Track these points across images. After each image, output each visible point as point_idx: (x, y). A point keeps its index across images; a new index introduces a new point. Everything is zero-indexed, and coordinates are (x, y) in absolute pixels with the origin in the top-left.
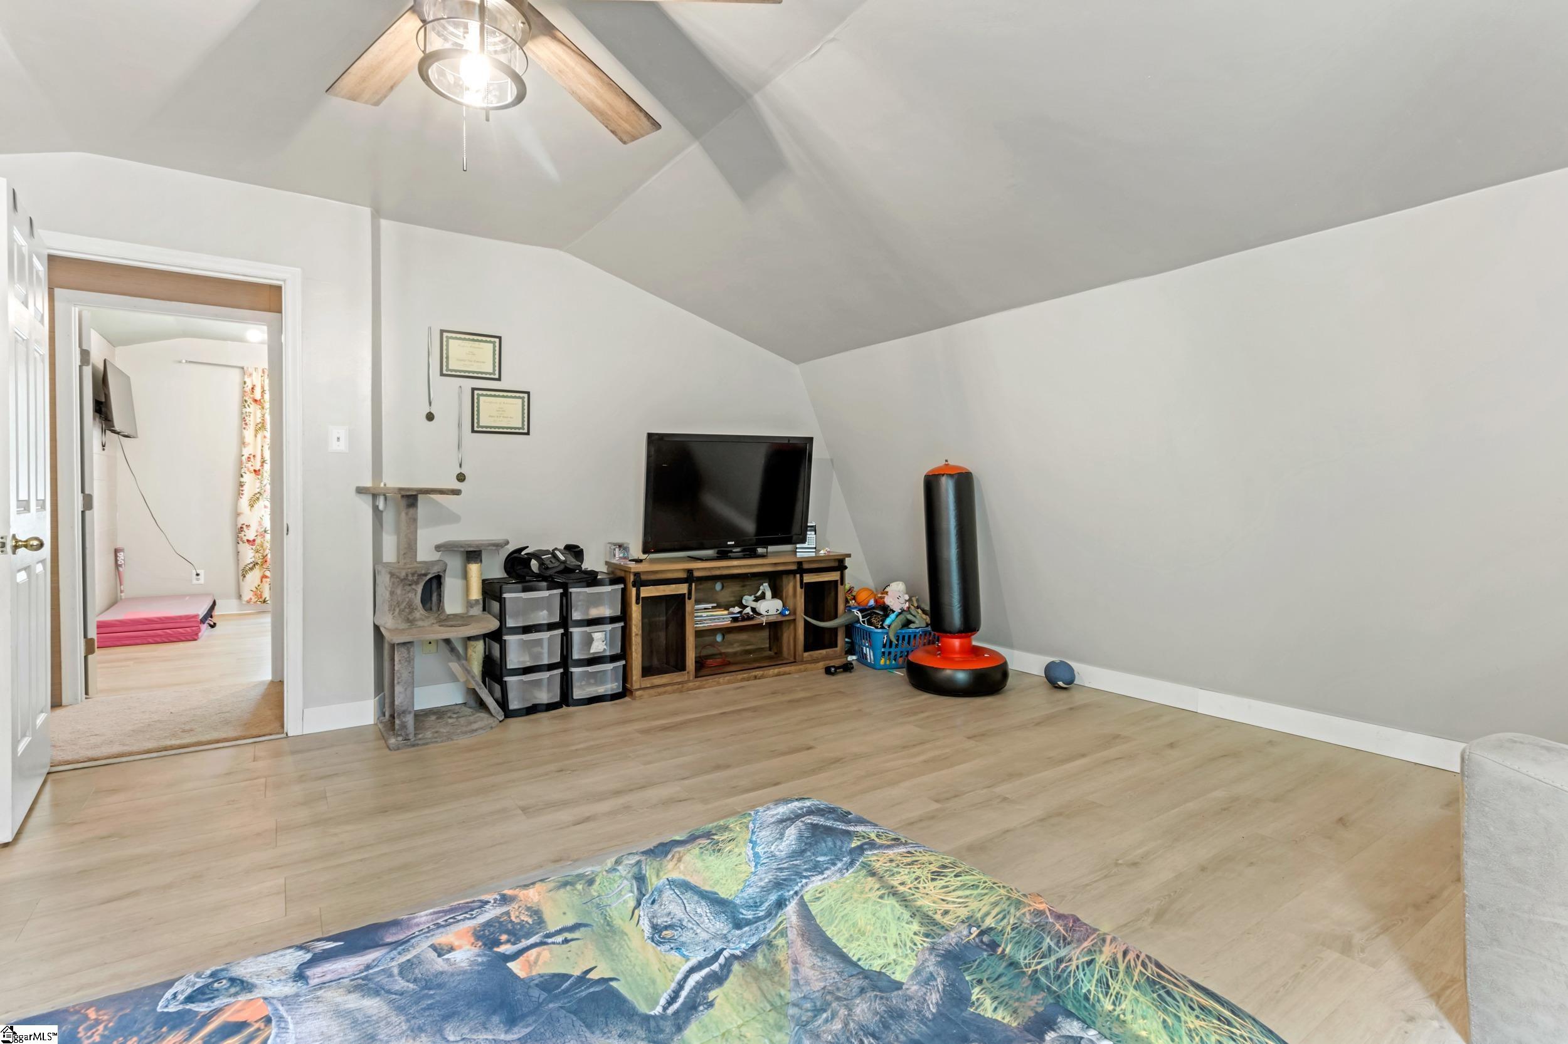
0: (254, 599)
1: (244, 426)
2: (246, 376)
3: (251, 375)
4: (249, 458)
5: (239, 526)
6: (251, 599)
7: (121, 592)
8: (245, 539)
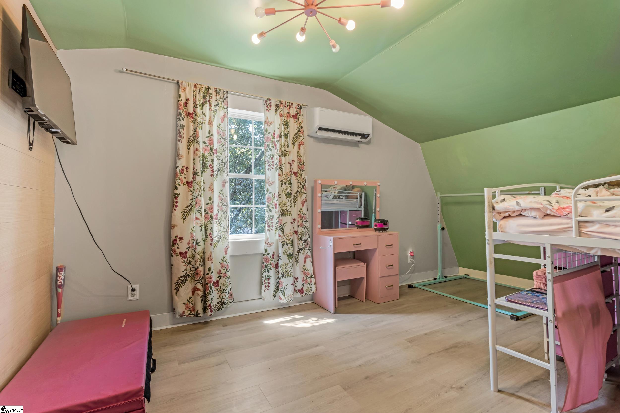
0: (187, 313)
1: (178, 138)
2: (181, 90)
3: (185, 89)
4: (182, 170)
5: (173, 238)
6: (184, 312)
7: (58, 315)
8: (178, 251)
